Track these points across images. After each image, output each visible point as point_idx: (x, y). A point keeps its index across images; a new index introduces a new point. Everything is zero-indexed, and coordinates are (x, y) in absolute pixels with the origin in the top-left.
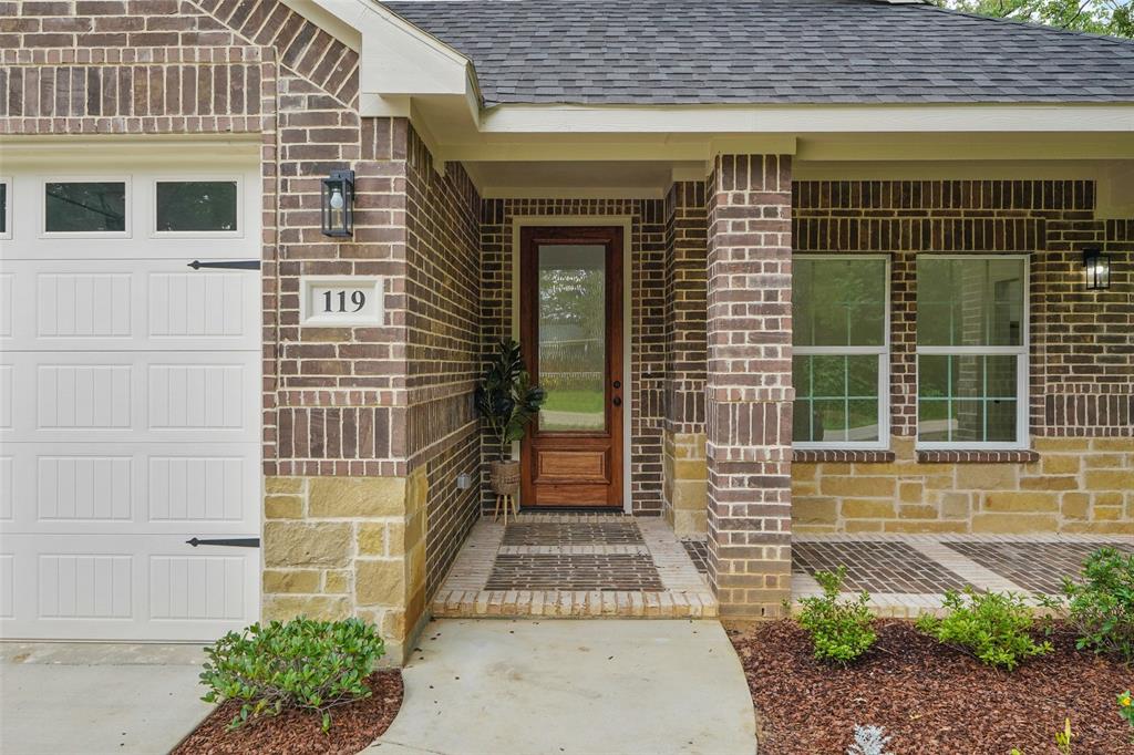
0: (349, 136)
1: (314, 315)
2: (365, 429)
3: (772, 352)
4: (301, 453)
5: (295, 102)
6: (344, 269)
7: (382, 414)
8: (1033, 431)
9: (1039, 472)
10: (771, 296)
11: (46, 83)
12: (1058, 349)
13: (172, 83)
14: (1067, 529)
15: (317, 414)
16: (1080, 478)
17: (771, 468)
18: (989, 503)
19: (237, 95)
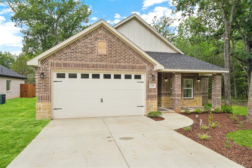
0: (153, 72)
1: (150, 87)
2: (154, 96)
3: (179, 89)
4: (149, 98)
5: (149, 69)
6: (153, 83)
7: (156, 95)
8: (193, 96)
9: (194, 100)
10: (179, 85)
11: (129, 67)
12: (196, 88)
13: (139, 67)
14: (196, 106)
15: (151, 95)
16: (197, 101)
17: (179, 99)
18: (190, 103)
19: (144, 68)
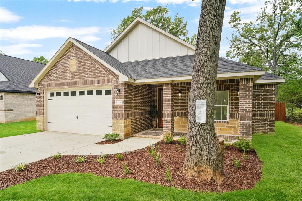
0: (119, 85)
1: (117, 104)
2: (121, 115)
4: (115, 117)
5: (115, 82)
6: (119, 99)
7: (122, 113)
8: (229, 119)
9: (229, 125)
11: (95, 81)
12: (232, 106)
13: (105, 81)
14: (234, 134)
15: (117, 113)
16: (236, 126)
17: (169, 121)
18: (220, 129)
19: (110, 81)
